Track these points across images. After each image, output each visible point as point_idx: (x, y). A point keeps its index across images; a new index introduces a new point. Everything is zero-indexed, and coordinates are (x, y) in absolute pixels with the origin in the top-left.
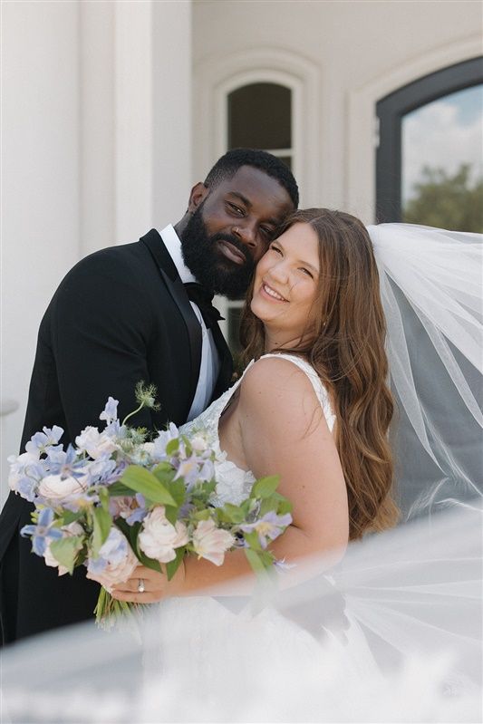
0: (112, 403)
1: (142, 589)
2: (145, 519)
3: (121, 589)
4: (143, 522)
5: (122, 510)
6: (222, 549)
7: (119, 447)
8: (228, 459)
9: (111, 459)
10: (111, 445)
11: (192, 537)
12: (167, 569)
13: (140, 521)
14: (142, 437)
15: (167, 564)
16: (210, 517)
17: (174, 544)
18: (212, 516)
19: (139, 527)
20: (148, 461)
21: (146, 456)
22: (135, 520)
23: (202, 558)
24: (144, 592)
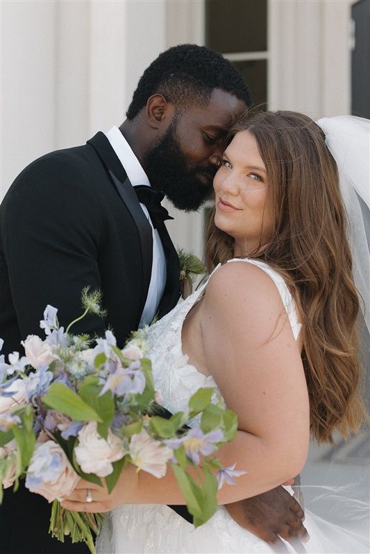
0: (51, 311)
1: (89, 500)
2: (80, 433)
3: (70, 499)
4: (78, 436)
5: (60, 422)
6: (163, 461)
7: (56, 357)
8: (189, 363)
9: (48, 370)
10: (49, 356)
11: (128, 450)
12: (107, 482)
13: (75, 435)
14: (85, 344)
15: (106, 478)
16: (143, 430)
17: (109, 458)
18: (146, 428)
19: (74, 440)
20: (86, 371)
21: (84, 365)
22: (70, 434)
23: (141, 471)
24: (93, 501)
